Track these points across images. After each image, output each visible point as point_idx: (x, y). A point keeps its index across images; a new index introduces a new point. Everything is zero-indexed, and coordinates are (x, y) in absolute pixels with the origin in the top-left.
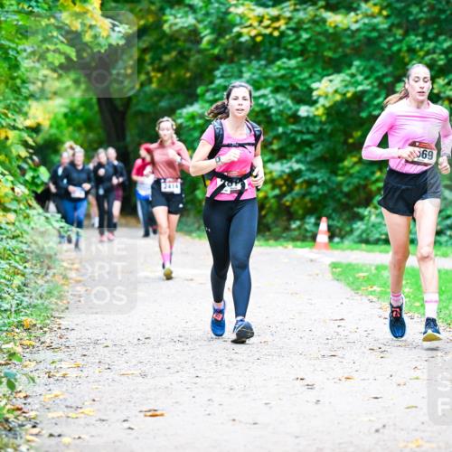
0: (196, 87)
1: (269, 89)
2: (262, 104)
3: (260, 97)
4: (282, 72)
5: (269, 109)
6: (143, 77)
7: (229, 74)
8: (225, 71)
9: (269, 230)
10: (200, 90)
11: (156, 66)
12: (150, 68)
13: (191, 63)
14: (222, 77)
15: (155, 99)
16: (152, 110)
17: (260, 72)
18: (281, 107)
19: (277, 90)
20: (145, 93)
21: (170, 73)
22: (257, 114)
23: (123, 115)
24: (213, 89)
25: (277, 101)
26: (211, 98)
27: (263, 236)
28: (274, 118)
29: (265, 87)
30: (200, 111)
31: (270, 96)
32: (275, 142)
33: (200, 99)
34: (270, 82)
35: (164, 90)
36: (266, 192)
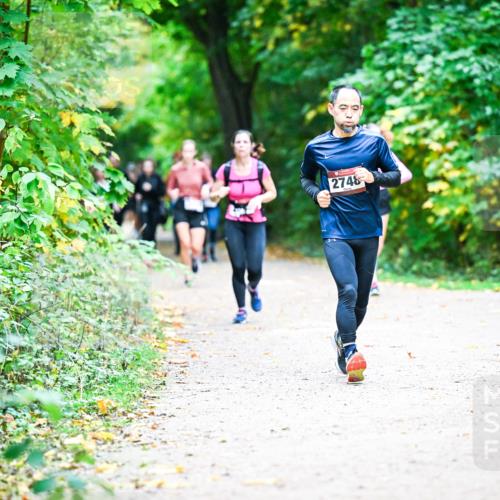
0: (360, 47)
1: (472, 48)
2: (461, 72)
3: (456, 61)
4: (491, 23)
5: (471, 79)
6: (278, 32)
7: (411, 26)
8: (405, 20)
9: (471, 264)
10: (365, 52)
11: (298, 15)
12: (289, 18)
13: (352, 11)
14: (400, 29)
15: (297, 65)
16: (292, 82)
17: (456, 22)
18: (490, 77)
19: (483, 50)
20: (282, 56)
21: (319, 26)
22: (453, 87)
23: (248, 89)
24: (385, 49)
25: (483, 67)
26: (383, 63)
27: (462, 274)
28: (479, 93)
29: (465, 46)
30: (366, 83)
31: (472, 59)
32: (480, 129)
33: (365, 65)
34: (472, 37)
35: (311, 51)
36: (467, 206)
